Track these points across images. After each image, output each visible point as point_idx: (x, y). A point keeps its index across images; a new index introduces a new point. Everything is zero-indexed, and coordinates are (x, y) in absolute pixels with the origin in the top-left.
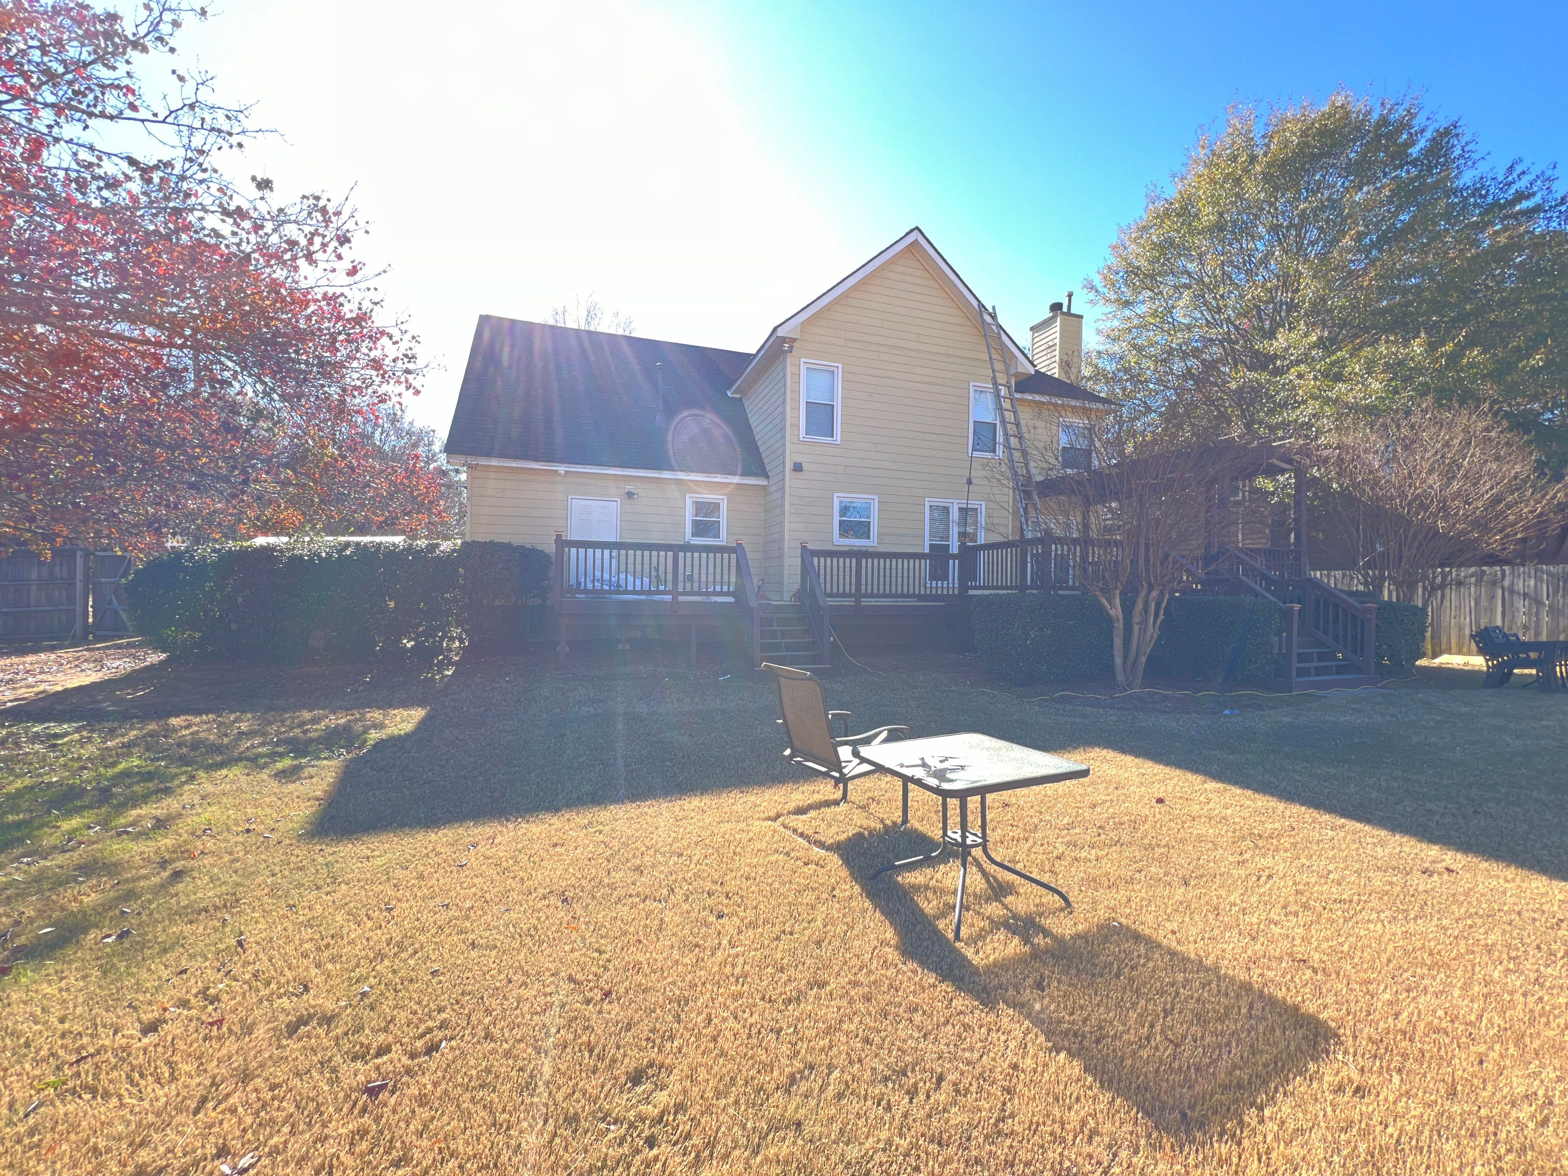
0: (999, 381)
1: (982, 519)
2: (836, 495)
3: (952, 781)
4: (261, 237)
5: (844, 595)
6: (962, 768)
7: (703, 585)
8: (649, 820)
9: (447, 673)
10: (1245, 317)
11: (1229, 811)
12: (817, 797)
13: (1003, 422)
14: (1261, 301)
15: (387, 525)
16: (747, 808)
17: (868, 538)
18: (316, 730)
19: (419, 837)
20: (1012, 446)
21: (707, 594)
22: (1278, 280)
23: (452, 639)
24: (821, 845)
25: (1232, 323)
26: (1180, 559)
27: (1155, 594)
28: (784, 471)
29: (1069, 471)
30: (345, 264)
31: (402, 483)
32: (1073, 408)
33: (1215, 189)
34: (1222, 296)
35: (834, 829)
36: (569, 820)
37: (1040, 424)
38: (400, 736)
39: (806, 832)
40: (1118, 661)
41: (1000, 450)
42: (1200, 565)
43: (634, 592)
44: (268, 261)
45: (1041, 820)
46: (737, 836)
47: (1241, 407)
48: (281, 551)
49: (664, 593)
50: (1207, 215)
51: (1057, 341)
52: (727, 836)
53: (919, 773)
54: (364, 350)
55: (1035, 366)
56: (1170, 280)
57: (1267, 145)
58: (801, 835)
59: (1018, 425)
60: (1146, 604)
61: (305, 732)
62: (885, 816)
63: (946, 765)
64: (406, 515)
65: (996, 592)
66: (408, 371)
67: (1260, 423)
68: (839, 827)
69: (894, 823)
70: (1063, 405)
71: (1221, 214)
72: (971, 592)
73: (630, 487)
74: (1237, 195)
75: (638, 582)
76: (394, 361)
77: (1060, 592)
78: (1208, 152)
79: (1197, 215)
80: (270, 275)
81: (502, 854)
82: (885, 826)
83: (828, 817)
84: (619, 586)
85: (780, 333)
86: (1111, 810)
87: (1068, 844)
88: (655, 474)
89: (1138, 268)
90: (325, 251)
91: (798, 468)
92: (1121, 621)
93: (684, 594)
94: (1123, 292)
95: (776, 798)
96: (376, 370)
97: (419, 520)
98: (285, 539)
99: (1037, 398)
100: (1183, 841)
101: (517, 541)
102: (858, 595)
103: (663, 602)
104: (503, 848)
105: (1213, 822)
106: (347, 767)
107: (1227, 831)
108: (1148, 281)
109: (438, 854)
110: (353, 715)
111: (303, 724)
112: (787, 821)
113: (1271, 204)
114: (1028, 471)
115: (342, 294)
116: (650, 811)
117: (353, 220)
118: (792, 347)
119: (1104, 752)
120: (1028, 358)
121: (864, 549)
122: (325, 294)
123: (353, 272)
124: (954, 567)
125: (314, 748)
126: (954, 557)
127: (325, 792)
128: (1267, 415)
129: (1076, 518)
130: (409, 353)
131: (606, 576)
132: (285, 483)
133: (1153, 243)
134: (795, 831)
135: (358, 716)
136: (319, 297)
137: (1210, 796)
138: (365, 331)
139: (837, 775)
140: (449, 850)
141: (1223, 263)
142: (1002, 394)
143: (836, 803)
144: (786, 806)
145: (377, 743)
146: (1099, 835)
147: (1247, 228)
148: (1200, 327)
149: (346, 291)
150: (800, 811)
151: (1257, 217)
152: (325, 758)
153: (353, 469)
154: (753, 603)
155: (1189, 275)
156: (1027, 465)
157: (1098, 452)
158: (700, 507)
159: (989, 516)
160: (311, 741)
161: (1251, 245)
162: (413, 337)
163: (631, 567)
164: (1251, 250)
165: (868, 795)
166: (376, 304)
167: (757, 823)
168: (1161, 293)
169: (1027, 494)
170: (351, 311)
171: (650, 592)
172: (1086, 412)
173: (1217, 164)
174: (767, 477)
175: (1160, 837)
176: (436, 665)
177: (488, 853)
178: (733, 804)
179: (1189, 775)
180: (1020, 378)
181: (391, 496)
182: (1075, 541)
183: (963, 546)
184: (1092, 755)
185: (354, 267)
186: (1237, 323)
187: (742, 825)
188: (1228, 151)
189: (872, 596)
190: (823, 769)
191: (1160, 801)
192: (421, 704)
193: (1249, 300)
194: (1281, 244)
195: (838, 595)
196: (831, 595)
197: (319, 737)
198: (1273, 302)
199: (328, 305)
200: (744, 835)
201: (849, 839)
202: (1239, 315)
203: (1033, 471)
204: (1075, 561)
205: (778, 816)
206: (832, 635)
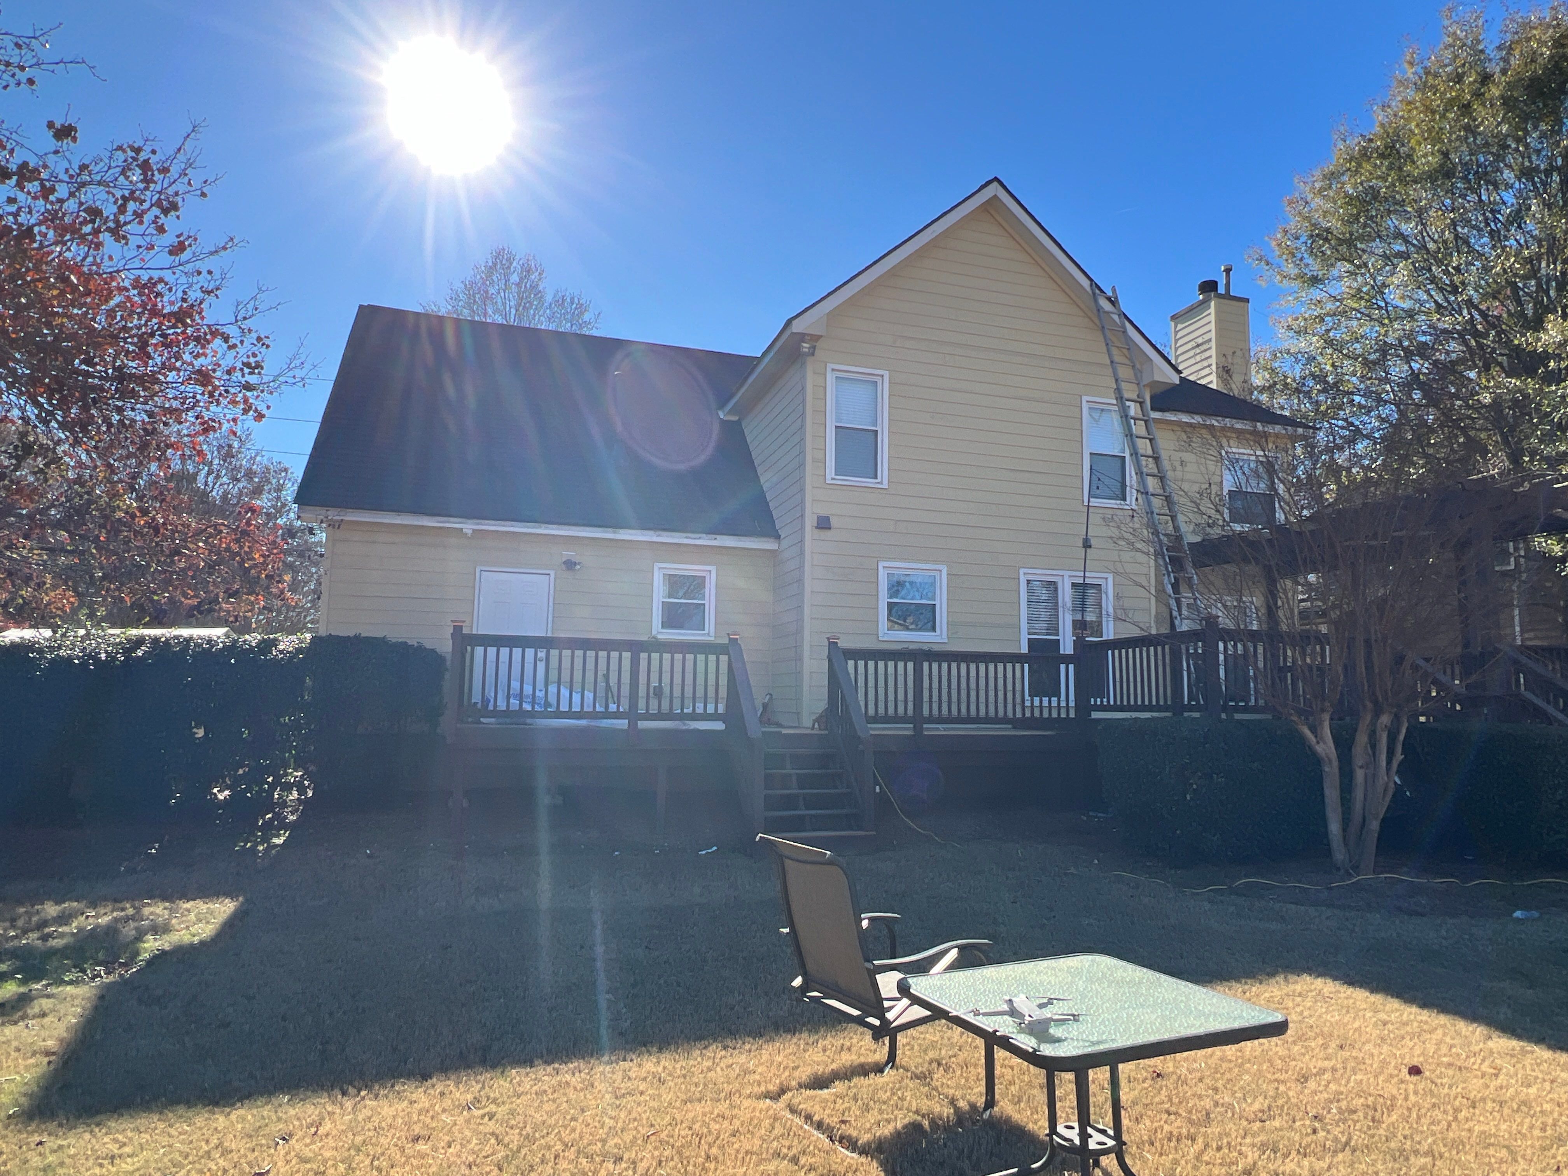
0: (1126, 395)
1: (1109, 604)
2: (881, 565)
3: (1059, 1040)
4: (52, 203)
5: (896, 719)
6: (1075, 1017)
7: (677, 703)
8: (572, 1095)
9: (277, 841)
10: (1495, 298)
11: (1533, 1091)
12: (847, 1059)
13: (1135, 453)
14: (1516, 275)
15: (201, 613)
16: (733, 1075)
17: (934, 629)
18: (62, 935)
19: (199, 1121)
20: (1151, 490)
21: (682, 717)
22: (1540, 246)
23: (288, 787)
24: (851, 1144)
25: (1476, 308)
26: (1422, 663)
27: (1385, 719)
28: (802, 528)
29: (1237, 527)
30: (169, 239)
31: (228, 549)
32: (1240, 432)
33: (1434, 120)
34: (1457, 269)
35: (873, 1116)
36: (442, 1094)
37: (1188, 457)
38: (192, 945)
39: (827, 1121)
40: (1334, 827)
41: (1132, 495)
42: (1457, 671)
43: (569, 715)
44: (63, 236)
45: (1216, 1104)
46: (714, 1126)
47: (1501, 430)
48: (40, 651)
49: (617, 715)
50: (1425, 156)
51: (1213, 335)
52: (697, 1127)
53: (1004, 1026)
54: (187, 357)
55: (1179, 372)
56: (1378, 247)
57: (1506, 60)
58: (819, 1126)
59: (1157, 459)
60: (1373, 736)
61: (45, 938)
62: (958, 1094)
63: (1047, 1013)
64: (230, 596)
65: (1135, 715)
66: (248, 387)
67: (1533, 453)
68: (881, 1112)
69: (973, 1106)
70: (1223, 429)
71: (1446, 155)
72: (1095, 715)
73: (568, 554)
74: (1467, 128)
75: (576, 698)
76: (229, 372)
77: (1238, 716)
78: (1421, 71)
79: (1409, 156)
80: (60, 253)
81: (327, 1154)
82: (957, 1110)
83: (864, 1094)
84: (547, 704)
85: (798, 327)
86: (1333, 1087)
87: (1263, 1147)
88: (608, 534)
89: (1328, 230)
90: (141, 222)
91: (824, 524)
92: (1335, 763)
93: (648, 717)
94: (1307, 265)
95: (779, 1059)
96: (204, 385)
97: (252, 604)
98: (47, 633)
99: (1185, 418)
100: (1457, 1145)
101: (395, 635)
102: (917, 720)
103: (614, 731)
104: (331, 1143)
105: (1506, 1111)
106: (102, 998)
107: (1532, 1127)
108: (1343, 249)
109: (226, 1152)
110: (123, 910)
111: (45, 923)
112: (795, 1101)
113: (1518, 140)
114: (1176, 528)
115: (161, 280)
116: (575, 1080)
117: (186, 180)
118: (814, 347)
119: (1319, 983)
120: (1169, 362)
121: (925, 647)
122: (137, 280)
123: (178, 249)
124: (1067, 674)
125: (56, 963)
126: (1067, 659)
127: (61, 1040)
128: (1541, 441)
129: (1255, 600)
130: (252, 360)
131: (528, 689)
132: (54, 551)
133: (1347, 195)
134: (808, 1118)
135: (131, 911)
136: (127, 284)
137: (1498, 1062)
138: (189, 331)
139: (877, 1022)
140: (243, 1145)
141: (1454, 223)
142: (1132, 413)
143: (879, 1069)
144: (797, 1074)
145: (155, 957)
146: (1315, 1131)
147: (1486, 173)
148: (1428, 313)
149: (167, 275)
150: (820, 1083)
151: (1499, 158)
152: (70, 983)
153: (156, 530)
154: (755, 730)
155: (1405, 240)
156: (1173, 518)
157: (1281, 499)
158: (675, 583)
159: (1117, 597)
160: (54, 952)
161: (1494, 197)
162: (259, 339)
163: (565, 676)
164: (1495, 203)
165: (931, 1054)
166: (209, 293)
167: (747, 1103)
168: (1365, 265)
169: (1176, 563)
170: (172, 303)
171: (594, 715)
172: (1260, 439)
173: (1433, 86)
174: (778, 537)
175: (1417, 1138)
176: (260, 829)
177: (307, 1153)
178: (709, 1069)
179: (1463, 1026)
180: (1159, 390)
181: (211, 567)
182: (1254, 636)
183: (1079, 643)
184: (1298, 988)
185: (181, 243)
186: (1483, 307)
187: (723, 1107)
188: (1448, 69)
189: (941, 720)
190: (855, 1012)
191: (1415, 1071)
192: (230, 894)
193: (1498, 274)
194: (1538, 195)
195: (886, 719)
196: (876, 719)
197: (66, 947)
198: (1535, 276)
199: (140, 294)
200: (726, 1123)
201: (898, 1134)
202: (1484, 297)
203: (1184, 528)
204: (1256, 668)
205: (782, 1091)
206: (877, 783)
